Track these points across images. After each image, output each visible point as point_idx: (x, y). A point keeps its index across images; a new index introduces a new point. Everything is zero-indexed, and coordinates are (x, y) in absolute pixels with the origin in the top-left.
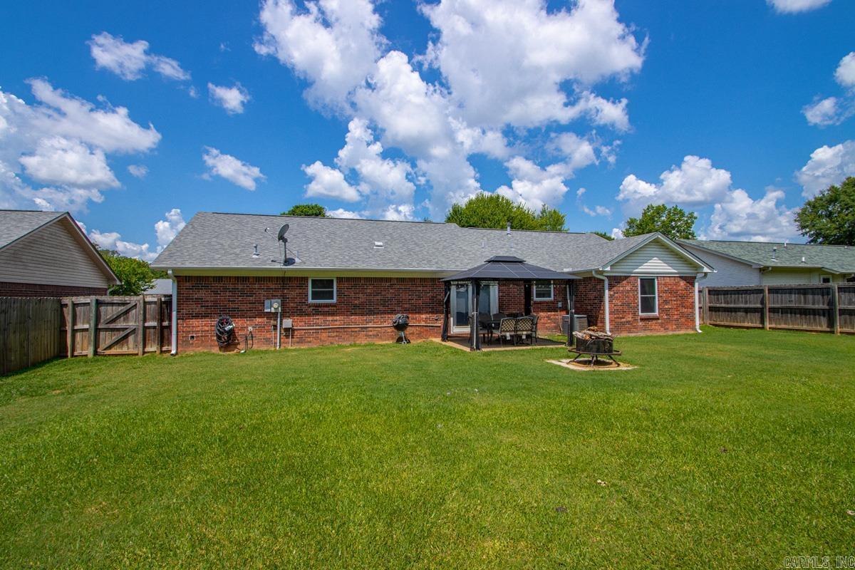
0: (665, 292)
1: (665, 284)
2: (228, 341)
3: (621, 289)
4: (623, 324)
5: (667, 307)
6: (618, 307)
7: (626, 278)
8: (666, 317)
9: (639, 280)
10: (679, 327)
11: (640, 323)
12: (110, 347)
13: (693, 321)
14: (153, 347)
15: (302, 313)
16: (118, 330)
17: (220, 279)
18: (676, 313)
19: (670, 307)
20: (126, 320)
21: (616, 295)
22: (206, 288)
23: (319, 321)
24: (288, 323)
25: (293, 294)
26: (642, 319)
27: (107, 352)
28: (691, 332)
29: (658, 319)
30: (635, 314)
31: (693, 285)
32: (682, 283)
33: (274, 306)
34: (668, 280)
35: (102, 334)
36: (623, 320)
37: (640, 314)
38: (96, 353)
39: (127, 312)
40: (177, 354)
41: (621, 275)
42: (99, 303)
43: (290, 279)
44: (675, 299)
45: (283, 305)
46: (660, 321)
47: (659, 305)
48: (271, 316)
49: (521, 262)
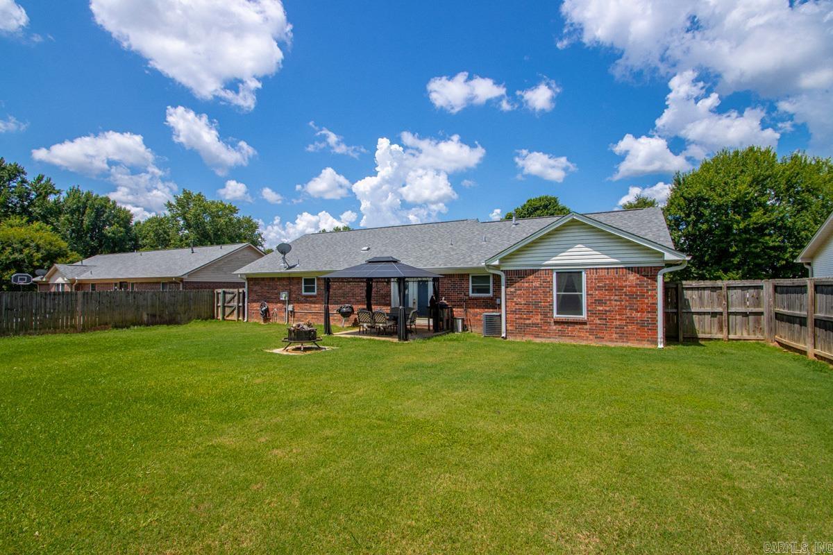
0: (599, 288)
1: (600, 279)
2: (266, 315)
3: (526, 285)
4: (528, 325)
5: (601, 308)
6: (520, 307)
7: (533, 272)
8: (598, 322)
9: (555, 275)
10: (623, 336)
11: (554, 328)
12: (228, 316)
13: (655, 330)
14: (241, 318)
15: (299, 302)
16: (231, 307)
17: (263, 279)
18: (618, 317)
19: (607, 309)
20: (234, 302)
21: (518, 292)
22: (258, 284)
23: (308, 307)
24: (290, 308)
25: (294, 288)
26: (556, 323)
27: (228, 318)
28: (647, 346)
29: (585, 323)
30: (546, 314)
31: (654, 279)
32: (633, 278)
33: (284, 296)
34: (604, 273)
35: (226, 309)
36: (527, 322)
37: (555, 315)
38: (223, 318)
39: (233, 298)
40: (247, 321)
41: (524, 268)
42: (224, 293)
43: (293, 278)
44: (616, 298)
45: (290, 296)
46: (587, 327)
47: (588, 305)
48: (284, 302)
49: (395, 262)
